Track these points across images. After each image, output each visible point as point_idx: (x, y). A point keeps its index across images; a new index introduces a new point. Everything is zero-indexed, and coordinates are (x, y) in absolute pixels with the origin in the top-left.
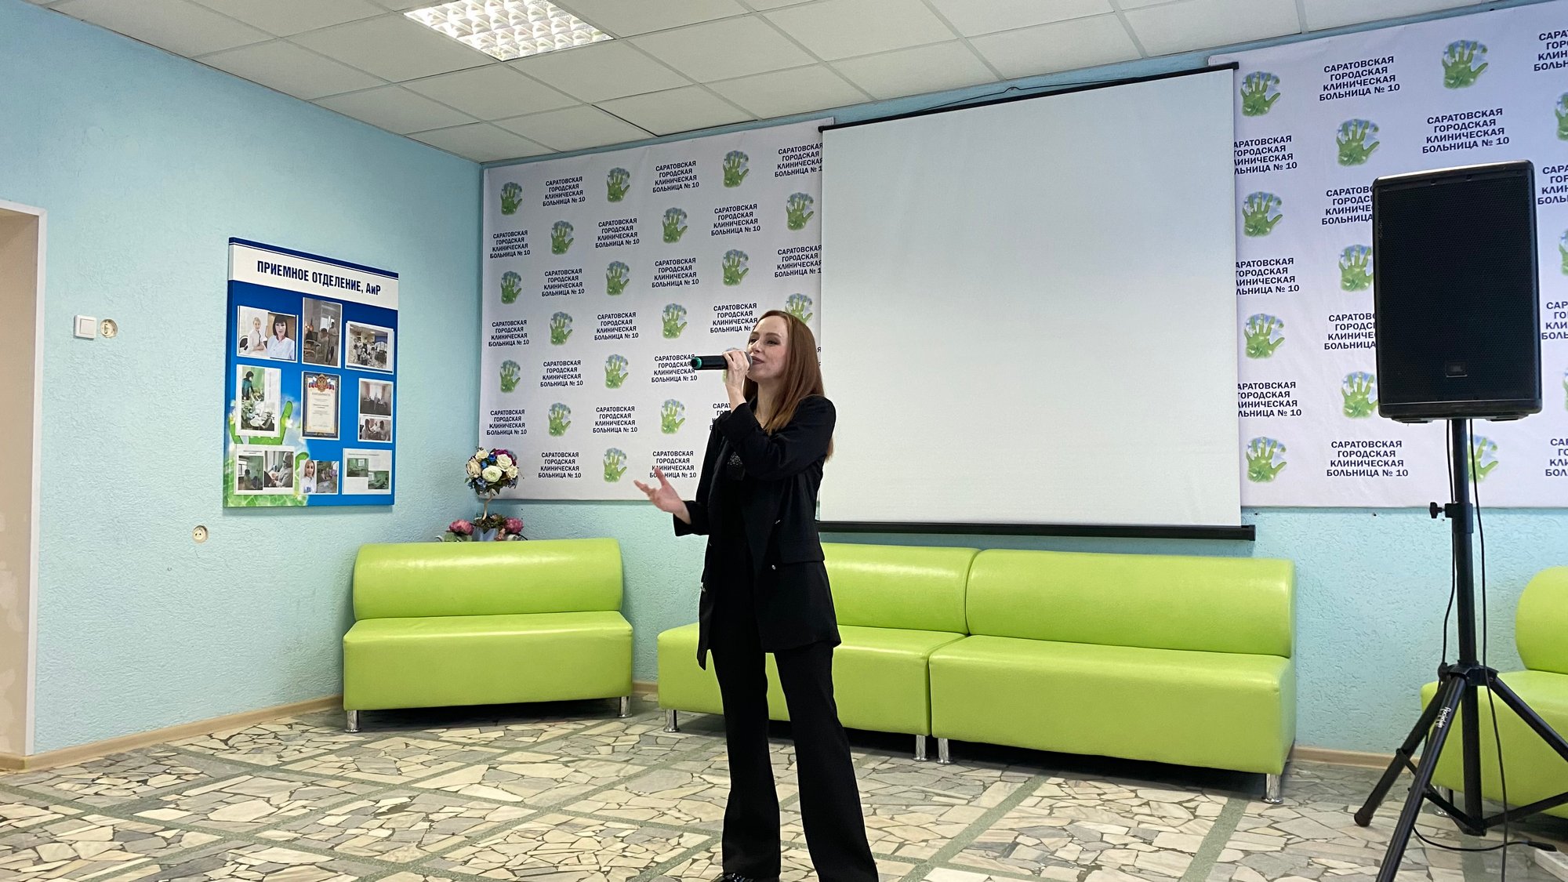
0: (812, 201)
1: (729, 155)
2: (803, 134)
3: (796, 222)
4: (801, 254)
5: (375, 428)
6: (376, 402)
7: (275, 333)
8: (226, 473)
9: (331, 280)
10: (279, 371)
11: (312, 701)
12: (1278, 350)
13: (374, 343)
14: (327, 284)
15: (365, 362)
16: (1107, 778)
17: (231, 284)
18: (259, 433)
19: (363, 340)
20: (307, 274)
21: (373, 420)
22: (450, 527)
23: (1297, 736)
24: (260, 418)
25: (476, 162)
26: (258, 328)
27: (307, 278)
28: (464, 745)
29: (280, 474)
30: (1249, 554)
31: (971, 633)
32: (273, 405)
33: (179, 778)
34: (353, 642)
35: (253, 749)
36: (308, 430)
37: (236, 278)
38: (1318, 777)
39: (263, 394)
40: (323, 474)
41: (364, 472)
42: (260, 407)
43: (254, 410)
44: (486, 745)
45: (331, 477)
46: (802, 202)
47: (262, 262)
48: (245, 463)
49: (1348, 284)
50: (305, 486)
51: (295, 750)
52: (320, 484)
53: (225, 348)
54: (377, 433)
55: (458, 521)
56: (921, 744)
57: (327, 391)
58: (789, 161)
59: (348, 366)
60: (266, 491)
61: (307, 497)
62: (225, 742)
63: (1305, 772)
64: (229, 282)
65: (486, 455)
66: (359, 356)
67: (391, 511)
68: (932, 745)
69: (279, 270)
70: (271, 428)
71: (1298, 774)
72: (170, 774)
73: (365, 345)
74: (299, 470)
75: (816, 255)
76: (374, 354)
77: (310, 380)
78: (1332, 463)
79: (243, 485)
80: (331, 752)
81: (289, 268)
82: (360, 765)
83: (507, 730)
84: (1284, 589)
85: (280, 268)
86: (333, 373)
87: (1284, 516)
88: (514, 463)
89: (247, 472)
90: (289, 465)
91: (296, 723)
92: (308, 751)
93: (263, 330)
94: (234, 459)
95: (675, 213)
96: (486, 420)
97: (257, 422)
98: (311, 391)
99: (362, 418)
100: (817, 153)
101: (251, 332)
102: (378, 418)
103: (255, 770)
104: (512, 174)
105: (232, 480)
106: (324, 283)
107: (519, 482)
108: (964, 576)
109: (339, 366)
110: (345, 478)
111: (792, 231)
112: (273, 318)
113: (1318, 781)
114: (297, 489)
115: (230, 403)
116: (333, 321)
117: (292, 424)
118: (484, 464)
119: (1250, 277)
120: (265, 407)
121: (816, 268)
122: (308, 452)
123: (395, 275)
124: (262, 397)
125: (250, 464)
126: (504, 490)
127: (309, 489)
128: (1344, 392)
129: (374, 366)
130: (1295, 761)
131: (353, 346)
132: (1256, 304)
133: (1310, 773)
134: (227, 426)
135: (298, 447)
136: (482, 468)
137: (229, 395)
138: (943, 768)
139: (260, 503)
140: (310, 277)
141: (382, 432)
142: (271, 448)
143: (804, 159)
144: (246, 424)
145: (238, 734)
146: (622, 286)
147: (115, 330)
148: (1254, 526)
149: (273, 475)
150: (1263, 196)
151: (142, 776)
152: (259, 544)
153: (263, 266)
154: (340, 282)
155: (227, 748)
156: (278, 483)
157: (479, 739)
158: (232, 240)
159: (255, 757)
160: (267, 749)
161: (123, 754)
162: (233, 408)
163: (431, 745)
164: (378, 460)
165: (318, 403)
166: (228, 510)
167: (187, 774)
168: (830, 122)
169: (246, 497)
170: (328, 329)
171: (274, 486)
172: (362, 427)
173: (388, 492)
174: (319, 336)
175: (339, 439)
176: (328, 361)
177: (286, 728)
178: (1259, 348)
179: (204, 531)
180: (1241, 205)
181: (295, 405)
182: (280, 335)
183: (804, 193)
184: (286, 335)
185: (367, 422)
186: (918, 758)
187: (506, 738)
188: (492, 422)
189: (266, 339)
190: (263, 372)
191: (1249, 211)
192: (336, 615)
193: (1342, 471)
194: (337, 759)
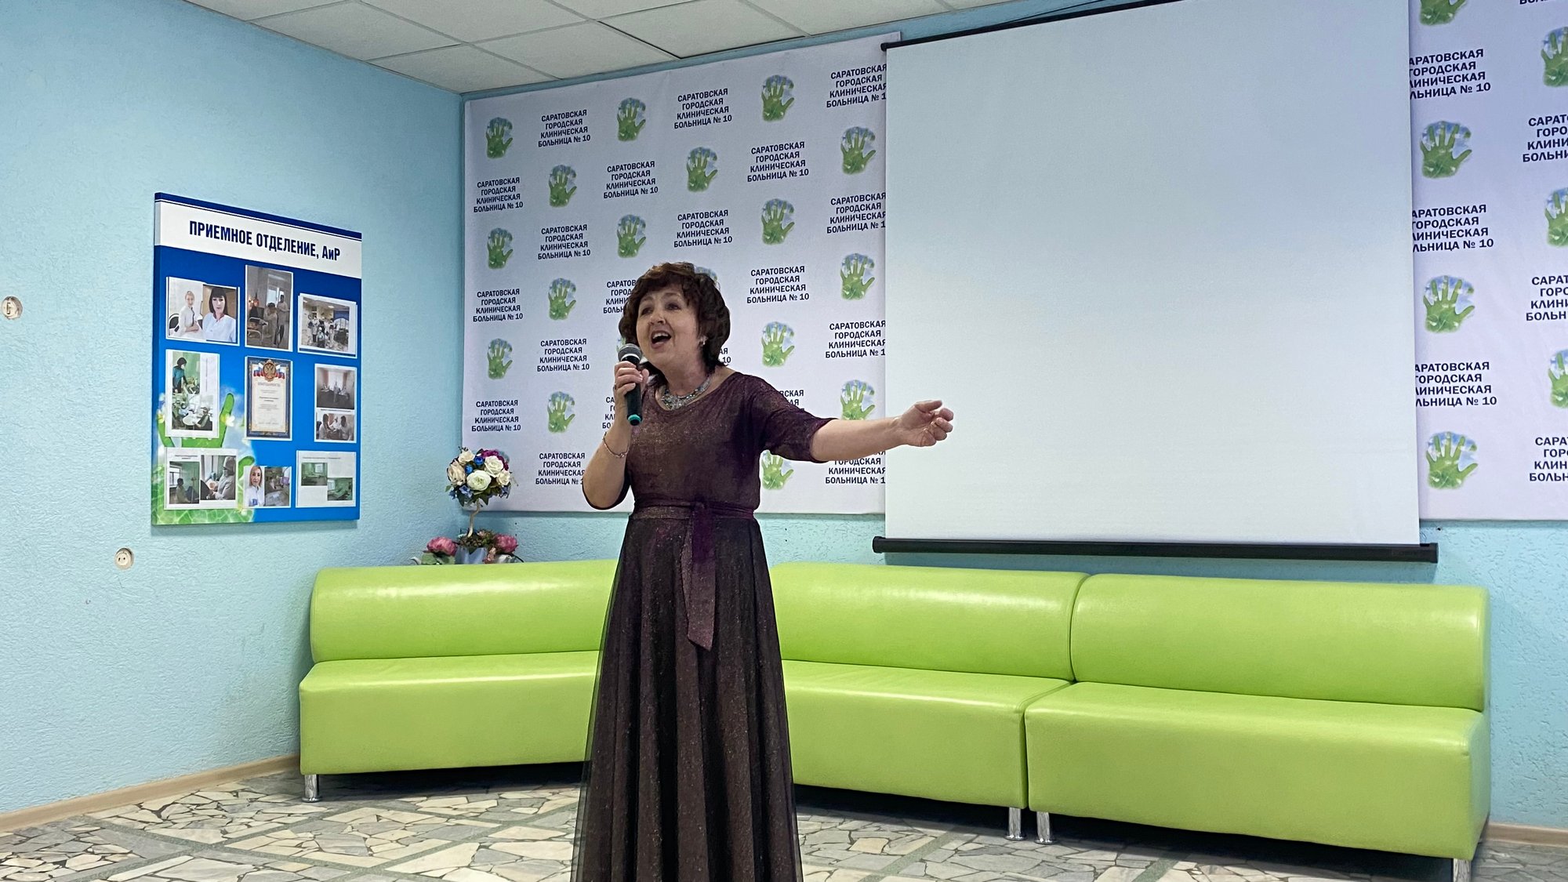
0: (873, 138)
1: (769, 82)
2: (861, 53)
3: (854, 163)
4: (859, 203)
5: (336, 426)
6: (336, 393)
7: (212, 310)
8: (154, 483)
9: (279, 244)
10: (216, 356)
11: (260, 762)
12: (1466, 321)
13: (333, 320)
14: (275, 248)
15: (322, 344)
16: (1249, 862)
17: (159, 250)
18: (195, 434)
19: (319, 317)
20: (250, 235)
21: (332, 415)
22: (428, 546)
23: (1493, 811)
24: (195, 415)
25: (454, 92)
26: (191, 304)
27: (250, 241)
28: (450, 817)
29: (220, 484)
30: (1429, 579)
31: (1077, 678)
32: (210, 399)
33: (103, 858)
34: (311, 690)
35: (192, 822)
36: (254, 428)
37: (163, 243)
38: (1519, 862)
39: (199, 385)
40: (272, 482)
41: (323, 479)
42: (195, 401)
43: (187, 405)
44: (476, 818)
45: (282, 487)
46: (861, 139)
47: (195, 223)
48: (177, 470)
49: (1557, 238)
50: (250, 498)
51: (242, 824)
52: (269, 495)
53: (151, 329)
54: (338, 431)
55: (438, 539)
56: (1015, 818)
57: (276, 380)
58: (845, 88)
59: (300, 349)
60: (204, 504)
61: (253, 511)
62: (158, 813)
63: (1503, 855)
64: (155, 247)
65: (472, 457)
66: (314, 336)
67: (355, 527)
68: (1029, 821)
69: (216, 232)
70: (208, 427)
71: (1493, 857)
72: (93, 853)
73: (322, 322)
74: (242, 478)
75: (879, 205)
76: (333, 334)
77: (255, 367)
78: (1537, 465)
79: (176, 498)
80: (286, 826)
81: (228, 229)
82: (322, 843)
83: (501, 798)
84: (1475, 626)
85: (217, 229)
86: (284, 359)
87: (1474, 531)
88: (506, 467)
89: (180, 481)
90: (231, 473)
91: (243, 790)
92: (258, 825)
93: (196, 306)
94: (164, 465)
95: (701, 155)
96: (471, 413)
97: (192, 419)
98: (256, 380)
99: (319, 413)
100: (880, 77)
101: (183, 309)
102: (339, 413)
103: (196, 849)
104: (498, 107)
105: (162, 492)
106: (271, 247)
107: (512, 491)
108: (1069, 608)
109: (290, 349)
110: (300, 488)
111: (849, 176)
112: (209, 291)
113: (1519, 867)
114: (240, 502)
115: (158, 397)
116: (282, 293)
117: (234, 422)
118: (470, 468)
119: (1430, 229)
120: (201, 401)
121: (879, 221)
122: (254, 457)
123: (358, 236)
124: (197, 390)
125: (184, 472)
126: (494, 499)
127: (255, 502)
128: (1551, 375)
129: (333, 348)
130: (1491, 841)
131: (307, 324)
132: (1439, 264)
133: (1508, 856)
134: (155, 424)
135: (241, 450)
136: (467, 473)
137: (157, 388)
138: (1042, 849)
139: (196, 519)
140: (253, 240)
141: (344, 430)
142: (208, 452)
143: (862, 85)
144: (178, 422)
145: (174, 803)
146: (637, 246)
147: (19, 309)
148: (1436, 545)
149: (211, 484)
150: (1448, 126)
151: (60, 856)
152: (195, 570)
153: (196, 228)
154: (290, 245)
155: (160, 821)
156: (217, 494)
157: (467, 809)
158: (159, 196)
159: (193, 833)
160: (208, 823)
161: (36, 829)
162: (163, 403)
163: (408, 817)
164: (340, 465)
165: (266, 395)
166: (158, 529)
167: (113, 854)
168: (895, 37)
169: (179, 512)
170: (276, 303)
171: (213, 498)
172: (319, 424)
173: (352, 503)
174: (266, 313)
175: (291, 439)
176: (276, 344)
177: (231, 796)
178: (1442, 319)
179: (128, 554)
180: (1419, 138)
181: (237, 398)
182: (219, 312)
183: (863, 126)
184: (225, 312)
185: (325, 417)
186: (1012, 836)
187: (498, 809)
188: (478, 416)
189: (201, 318)
190: (197, 358)
191: (1430, 145)
192: (289, 657)
193: (1550, 474)
194: (292, 835)
